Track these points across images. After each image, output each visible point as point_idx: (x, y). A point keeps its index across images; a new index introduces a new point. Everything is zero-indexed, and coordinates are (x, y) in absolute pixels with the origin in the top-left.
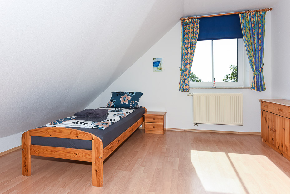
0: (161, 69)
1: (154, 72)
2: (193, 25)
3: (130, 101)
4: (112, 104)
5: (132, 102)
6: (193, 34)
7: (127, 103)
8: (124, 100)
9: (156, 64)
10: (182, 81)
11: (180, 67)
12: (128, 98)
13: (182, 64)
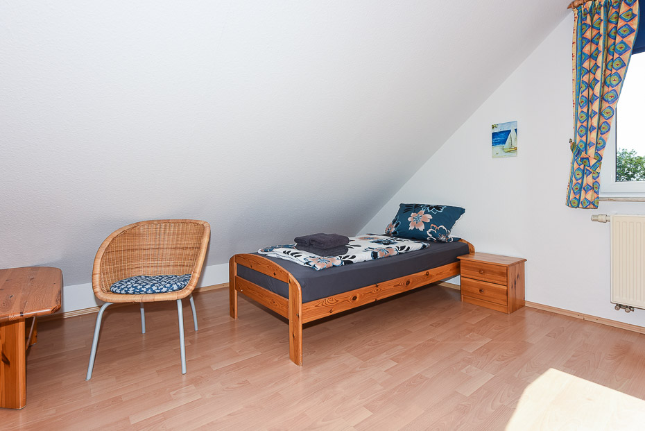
0: (513, 150)
1: (493, 157)
2: (614, 10)
3: (427, 226)
4: (394, 229)
5: (433, 228)
6: (615, 39)
7: (422, 228)
8: (417, 222)
9: (500, 137)
10: (573, 179)
11: (571, 140)
12: (426, 218)
13: (576, 131)
